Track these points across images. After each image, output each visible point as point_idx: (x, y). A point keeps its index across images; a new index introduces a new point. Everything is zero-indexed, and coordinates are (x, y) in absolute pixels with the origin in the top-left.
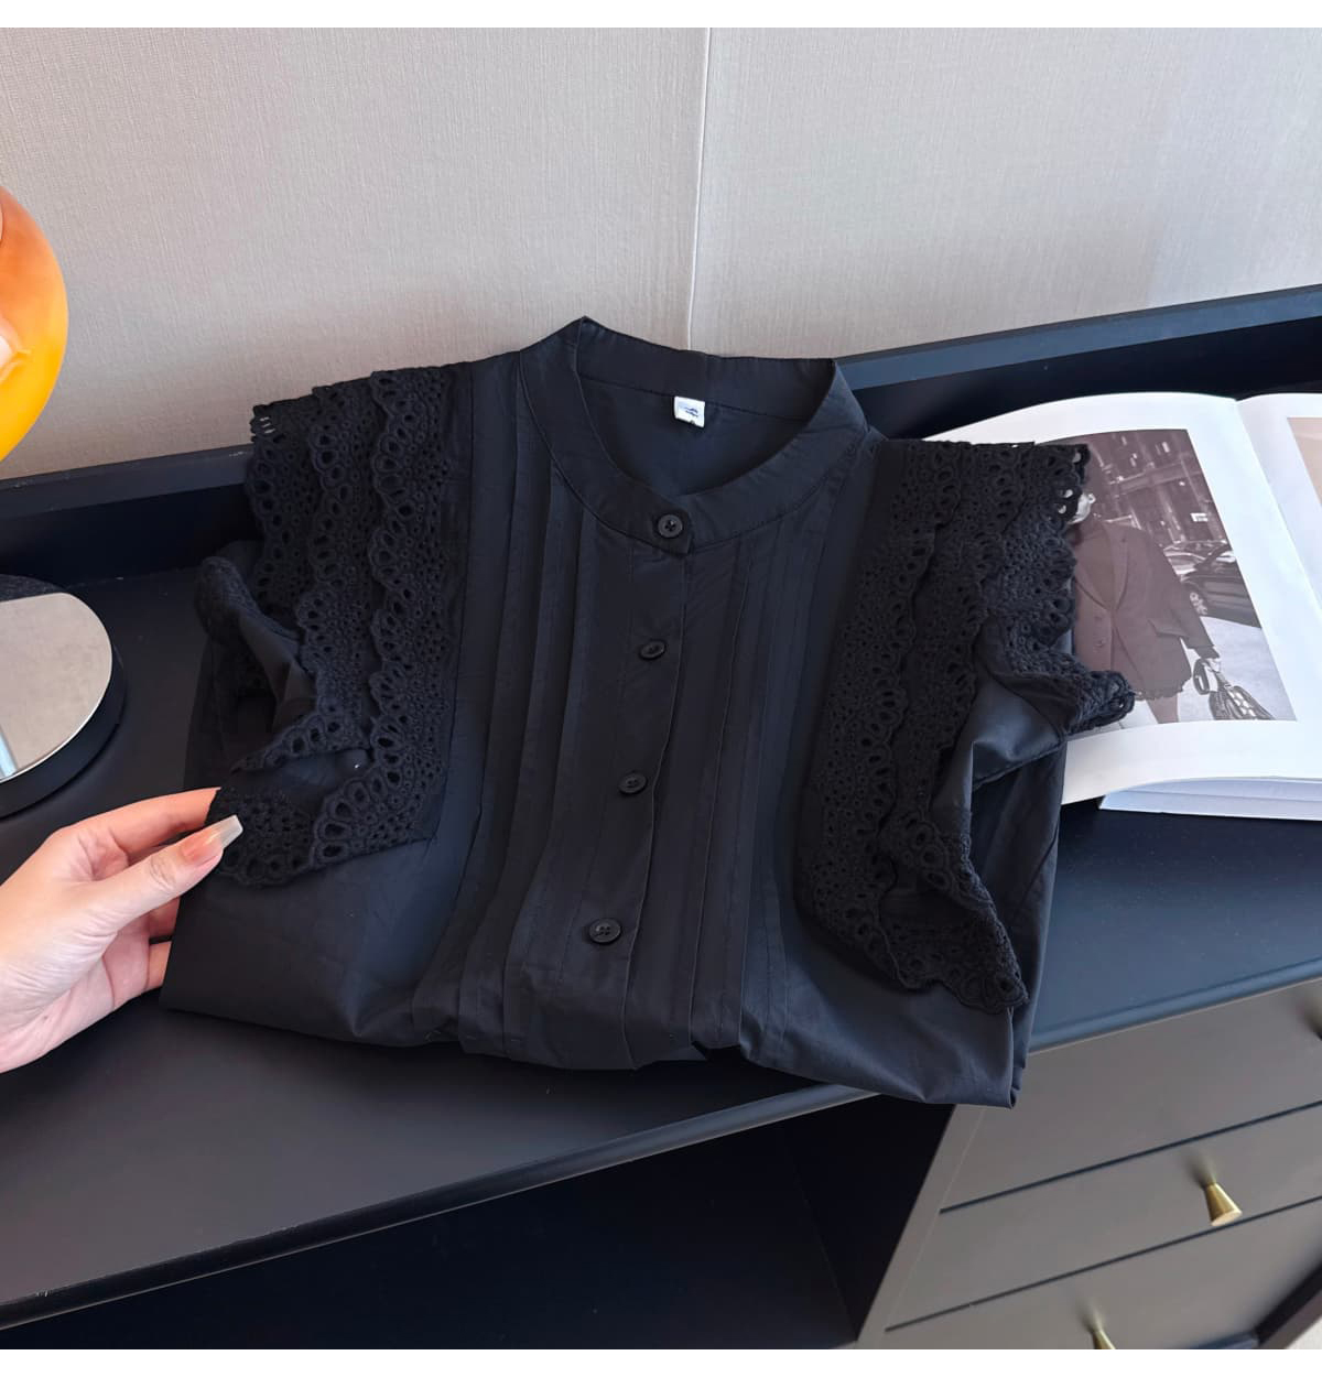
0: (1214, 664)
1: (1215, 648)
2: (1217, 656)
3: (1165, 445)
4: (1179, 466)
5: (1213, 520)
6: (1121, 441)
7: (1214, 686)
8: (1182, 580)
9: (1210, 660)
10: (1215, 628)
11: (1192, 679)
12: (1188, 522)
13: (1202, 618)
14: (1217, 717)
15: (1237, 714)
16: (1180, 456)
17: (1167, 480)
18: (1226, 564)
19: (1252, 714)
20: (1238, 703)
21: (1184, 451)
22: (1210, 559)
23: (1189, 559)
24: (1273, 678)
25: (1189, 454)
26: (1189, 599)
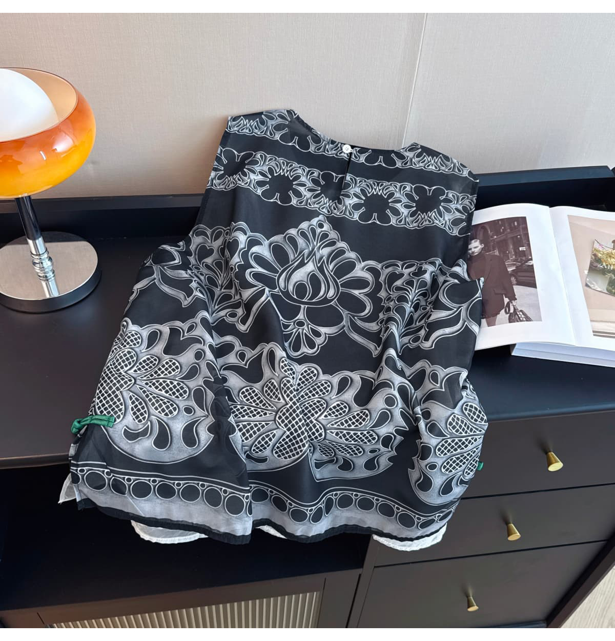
0: (514, 303)
1: (516, 297)
2: (516, 299)
3: (516, 224)
4: (519, 231)
5: (528, 250)
6: (499, 223)
7: (512, 311)
8: (510, 272)
9: (513, 301)
10: (518, 290)
11: (504, 309)
12: (517, 251)
13: (514, 286)
14: (510, 322)
15: (518, 320)
16: (521, 227)
17: (513, 236)
18: (529, 265)
19: (524, 319)
20: (520, 316)
21: (523, 224)
22: (522, 264)
23: (514, 265)
24: (537, 307)
25: (524, 226)
26: (510, 280)
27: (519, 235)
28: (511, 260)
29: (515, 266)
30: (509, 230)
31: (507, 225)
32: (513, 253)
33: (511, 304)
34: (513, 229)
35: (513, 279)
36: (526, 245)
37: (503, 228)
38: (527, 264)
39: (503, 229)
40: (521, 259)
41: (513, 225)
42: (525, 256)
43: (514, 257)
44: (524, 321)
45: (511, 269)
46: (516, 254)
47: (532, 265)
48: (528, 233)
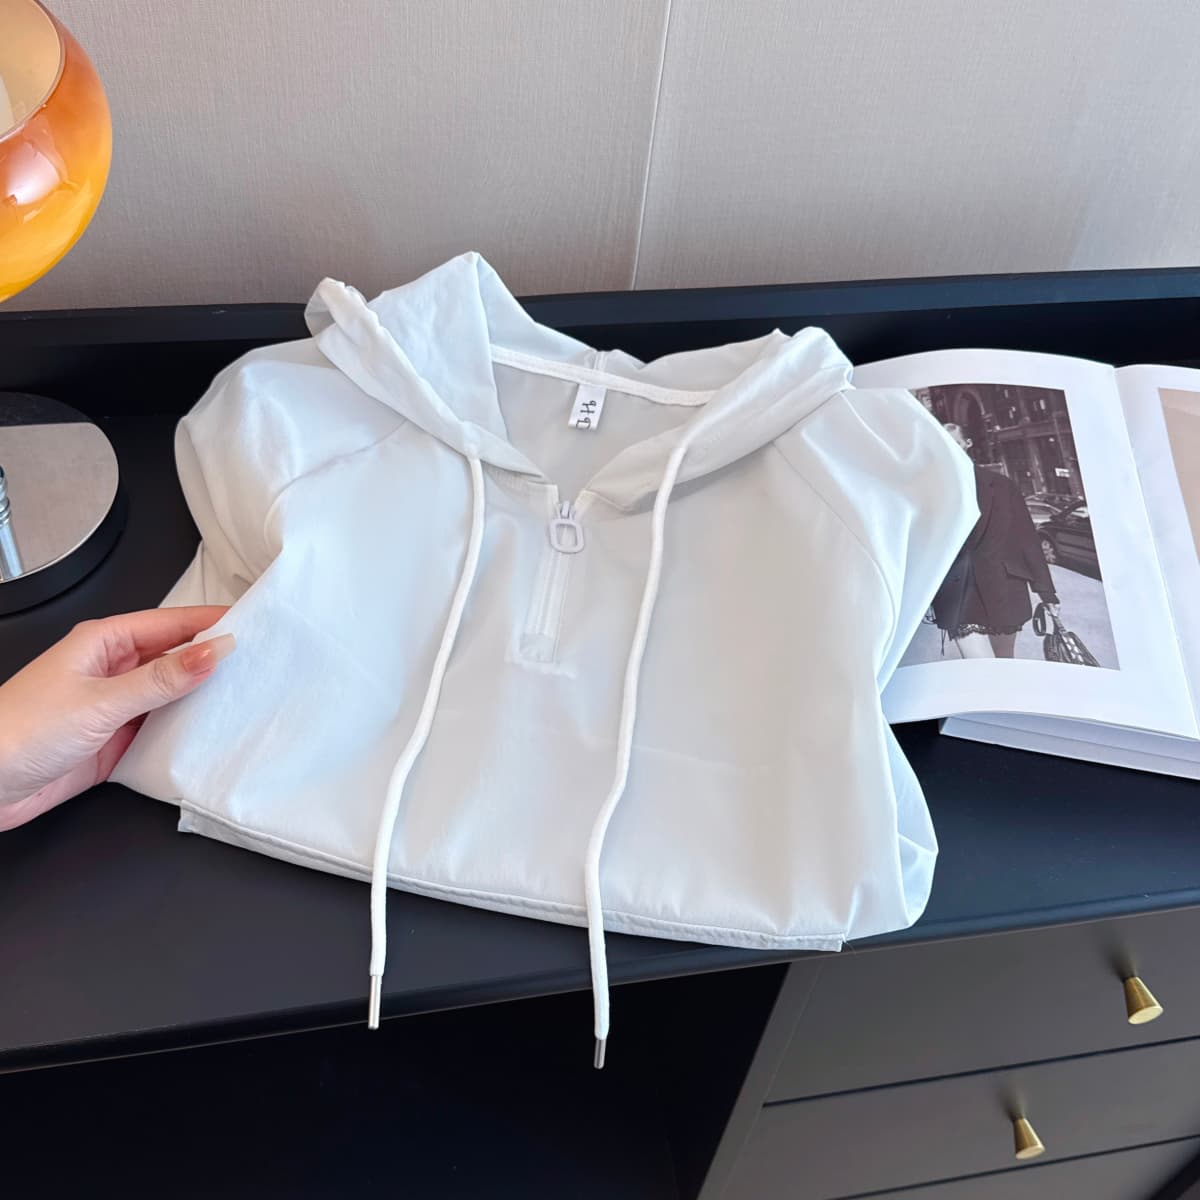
0: (1054, 609)
1: (1057, 594)
2: (1058, 602)
3: (1042, 404)
4: (1052, 423)
5: (1075, 478)
6: (1004, 395)
7: (1050, 630)
9: (1051, 605)
10: (1059, 576)
12: (1052, 475)
13: (1050, 566)
14: (1048, 658)
15: (1069, 660)
16: (1054, 414)
17: (1039, 435)
18: (1080, 518)
19: (1080, 658)
20: (1070, 648)
21: (1058, 410)
22: (1066, 512)
23: (1047, 510)
24: (1105, 628)
25: (1062, 413)
26: (1041, 547)
27: (1052, 436)
28: (1039, 496)
29: (1049, 515)
30: (1028, 419)
31: (1022, 404)
32: (1042, 480)
33: (1046, 612)
34: (1038, 417)
35: (1046, 546)
36: (1069, 464)
37: (1014, 409)
38: (1074, 513)
39: (1014, 413)
40: (1061, 499)
41: (1036, 409)
42: (1070, 493)
43: (1044, 490)
44: (1081, 663)
45: (1040, 521)
46: (1048, 483)
47: (1087, 520)
48: (1071, 434)
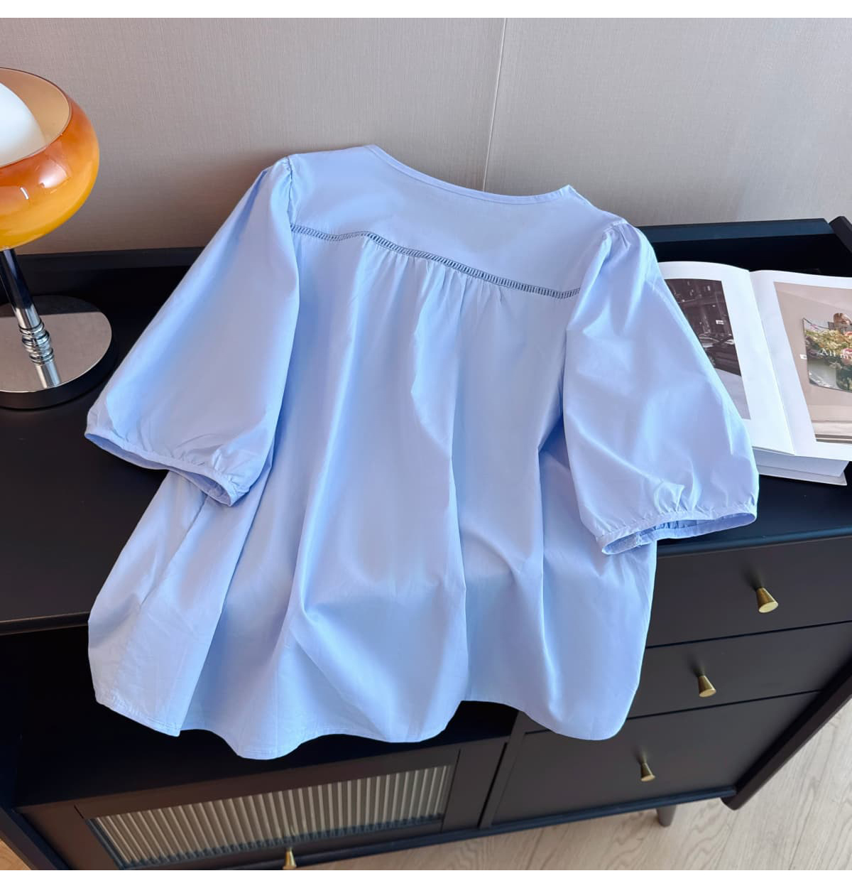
3: (709, 288)
4: (714, 298)
5: (727, 325)
6: (687, 284)
12: (713, 324)
17: (707, 304)
18: (730, 345)
21: (717, 291)
24: (742, 399)
25: (720, 293)
27: (715, 304)
28: (706, 334)
29: (713, 343)
30: (700, 295)
31: (697, 288)
32: (708, 326)
34: (706, 295)
36: (723, 318)
37: (692, 291)
38: (727, 342)
40: (719, 335)
41: (705, 291)
42: (724, 332)
43: (709, 331)
45: (707, 346)
46: (711, 327)
47: (734, 346)
